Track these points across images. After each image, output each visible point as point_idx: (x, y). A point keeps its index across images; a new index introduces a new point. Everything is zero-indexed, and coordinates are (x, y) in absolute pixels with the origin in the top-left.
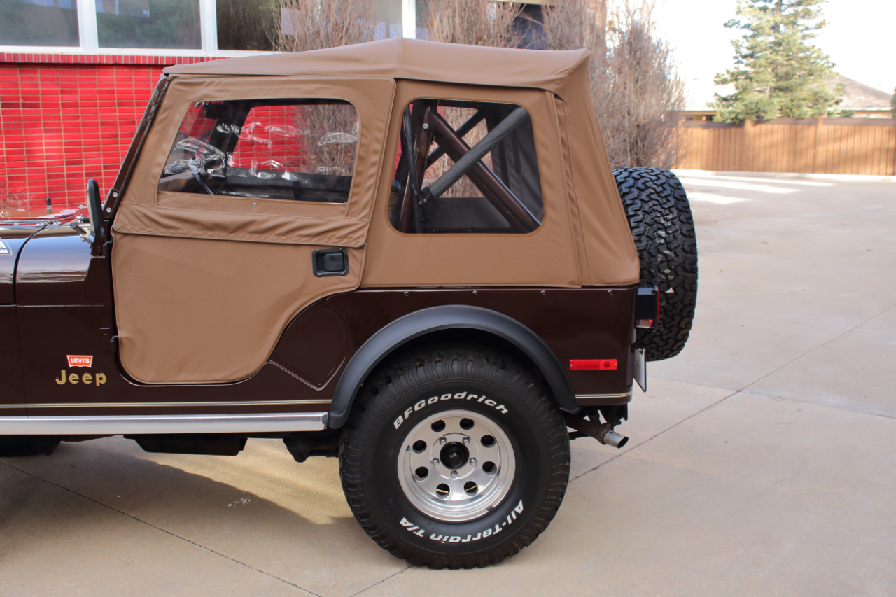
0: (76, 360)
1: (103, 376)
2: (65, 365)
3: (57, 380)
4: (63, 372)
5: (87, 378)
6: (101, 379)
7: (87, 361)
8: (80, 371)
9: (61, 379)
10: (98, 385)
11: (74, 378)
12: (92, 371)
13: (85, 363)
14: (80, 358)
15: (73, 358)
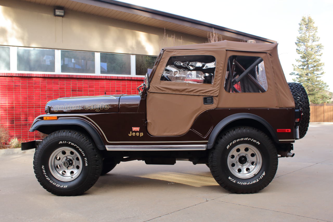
0: (135, 129)
1: (142, 133)
2: (131, 130)
3: (129, 135)
4: (131, 132)
5: (138, 134)
6: (142, 134)
7: (138, 129)
8: (136, 132)
9: (130, 134)
10: (141, 136)
11: (134, 134)
12: (139, 132)
13: (137, 130)
14: (136, 128)
15: (134, 128)
